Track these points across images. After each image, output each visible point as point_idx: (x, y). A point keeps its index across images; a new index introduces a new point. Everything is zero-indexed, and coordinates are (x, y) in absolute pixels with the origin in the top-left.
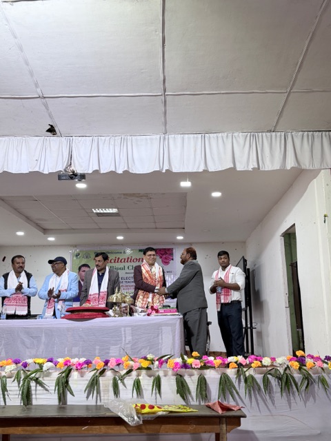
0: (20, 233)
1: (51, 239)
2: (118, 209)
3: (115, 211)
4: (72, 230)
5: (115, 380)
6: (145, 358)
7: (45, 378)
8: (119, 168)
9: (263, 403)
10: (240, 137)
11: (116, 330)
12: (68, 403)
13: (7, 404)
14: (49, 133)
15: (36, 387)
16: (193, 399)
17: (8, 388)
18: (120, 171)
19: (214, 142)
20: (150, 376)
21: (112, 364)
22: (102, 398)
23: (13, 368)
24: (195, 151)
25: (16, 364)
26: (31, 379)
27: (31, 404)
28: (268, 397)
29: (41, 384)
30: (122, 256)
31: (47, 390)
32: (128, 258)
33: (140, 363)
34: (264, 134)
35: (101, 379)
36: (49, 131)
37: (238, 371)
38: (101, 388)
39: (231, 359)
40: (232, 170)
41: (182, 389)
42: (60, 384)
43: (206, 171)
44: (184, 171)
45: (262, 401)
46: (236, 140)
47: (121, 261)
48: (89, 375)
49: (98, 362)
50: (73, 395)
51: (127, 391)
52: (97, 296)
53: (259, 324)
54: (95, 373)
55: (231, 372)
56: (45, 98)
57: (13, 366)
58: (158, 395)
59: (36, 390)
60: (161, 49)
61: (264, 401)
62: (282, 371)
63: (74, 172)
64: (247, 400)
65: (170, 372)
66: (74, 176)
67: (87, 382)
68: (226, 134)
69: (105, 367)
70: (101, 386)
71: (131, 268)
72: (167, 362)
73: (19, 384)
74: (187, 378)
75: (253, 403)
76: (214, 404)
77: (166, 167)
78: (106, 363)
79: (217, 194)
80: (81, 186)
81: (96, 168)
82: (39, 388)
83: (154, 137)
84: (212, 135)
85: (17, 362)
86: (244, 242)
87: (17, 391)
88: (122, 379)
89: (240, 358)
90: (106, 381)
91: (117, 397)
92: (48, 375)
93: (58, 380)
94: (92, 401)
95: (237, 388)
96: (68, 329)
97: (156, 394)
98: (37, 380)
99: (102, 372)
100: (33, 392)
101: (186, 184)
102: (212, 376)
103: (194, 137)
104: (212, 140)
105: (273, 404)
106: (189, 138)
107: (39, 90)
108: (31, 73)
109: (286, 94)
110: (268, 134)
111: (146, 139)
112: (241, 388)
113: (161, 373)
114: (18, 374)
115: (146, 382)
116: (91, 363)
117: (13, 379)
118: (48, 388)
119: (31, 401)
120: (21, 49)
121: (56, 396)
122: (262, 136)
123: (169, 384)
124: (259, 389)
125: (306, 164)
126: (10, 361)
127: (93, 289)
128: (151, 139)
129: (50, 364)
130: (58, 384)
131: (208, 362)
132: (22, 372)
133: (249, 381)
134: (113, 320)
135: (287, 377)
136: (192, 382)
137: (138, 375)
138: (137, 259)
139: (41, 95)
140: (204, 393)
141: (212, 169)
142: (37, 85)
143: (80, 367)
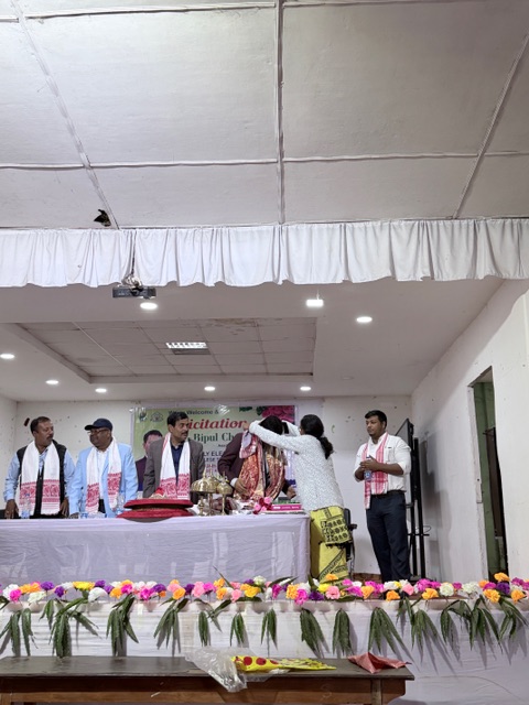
0: (53, 382)
1: (101, 390)
2: (206, 342)
3: (202, 345)
4: (134, 377)
5: (202, 617)
6: (251, 583)
7: (92, 614)
8: (209, 278)
9: (441, 657)
10: (403, 226)
11: (204, 537)
12: (129, 654)
13: (32, 654)
14: (99, 224)
15: (77, 627)
16: (327, 649)
17: (33, 630)
18: (210, 283)
19: (359, 236)
20: (259, 612)
21: (198, 591)
22: (182, 646)
23: (41, 597)
24: (330, 251)
25: (47, 589)
26: (70, 615)
27: (70, 655)
28: (448, 647)
29: (86, 623)
30: (212, 418)
31: (94, 633)
32: (223, 421)
33: (243, 591)
34: (441, 223)
35: (180, 615)
36: (98, 219)
37: (401, 604)
38: (181, 631)
39: (389, 585)
40: (390, 281)
41: (310, 632)
42: (116, 623)
43: (347, 283)
44: (312, 282)
45: (439, 653)
46: (397, 233)
47: (211, 426)
48: (162, 609)
49: (176, 589)
50: (136, 641)
51: (222, 636)
52: (174, 482)
53: (433, 529)
54: (171, 607)
55: (389, 607)
56: (92, 167)
57: (41, 594)
58: (271, 642)
59: (77, 633)
60: (276, 90)
61: (443, 653)
62: (471, 605)
63: (137, 284)
64: (414, 652)
65: (291, 606)
66: (138, 291)
67: (159, 620)
68: (379, 223)
69: (188, 597)
70: (181, 626)
71: (226, 437)
72: (286, 590)
73: (50, 622)
74: (317, 615)
75: (424, 657)
76: (363, 657)
77: (283, 277)
78: (189, 589)
79: (364, 320)
80: (149, 306)
81: (173, 278)
82: (82, 629)
83: (265, 228)
84: (356, 225)
85: (47, 587)
86: (409, 396)
87: (47, 633)
88: (214, 615)
89: (404, 584)
90: (188, 619)
91: (206, 644)
92: (97, 608)
93: (113, 615)
94: (165, 651)
95: (400, 633)
96: (127, 535)
97: (268, 640)
98: (78, 617)
99: (183, 604)
100: (73, 636)
101: (315, 303)
102: (359, 613)
103: (328, 229)
104: (357, 233)
105: (458, 658)
106: (320, 230)
107: (83, 156)
108: (72, 130)
109: (477, 160)
110: (448, 223)
111: (252, 232)
112: (406, 632)
113: (276, 607)
114: (49, 606)
115: (253, 622)
116: (164, 589)
117: (40, 614)
118: (97, 630)
119: (70, 650)
120: (55, 91)
121: (108, 643)
122: (438, 226)
123: (289, 625)
124: (435, 635)
125: (509, 271)
126: (36, 585)
127: (167, 471)
128: (260, 232)
129: (100, 591)
130: (112, 623)
131: (353, 590)
132: (55, 603)
133: (420, 622)
134: (199, 521)
135: (480, 614)
136: (326, 623)
137: (240, 610)
138: (236, 423)
139: (87, 164)
140: (346, 640)
141: (357, 278)
142: (80, 148)
143: (147, 596)
